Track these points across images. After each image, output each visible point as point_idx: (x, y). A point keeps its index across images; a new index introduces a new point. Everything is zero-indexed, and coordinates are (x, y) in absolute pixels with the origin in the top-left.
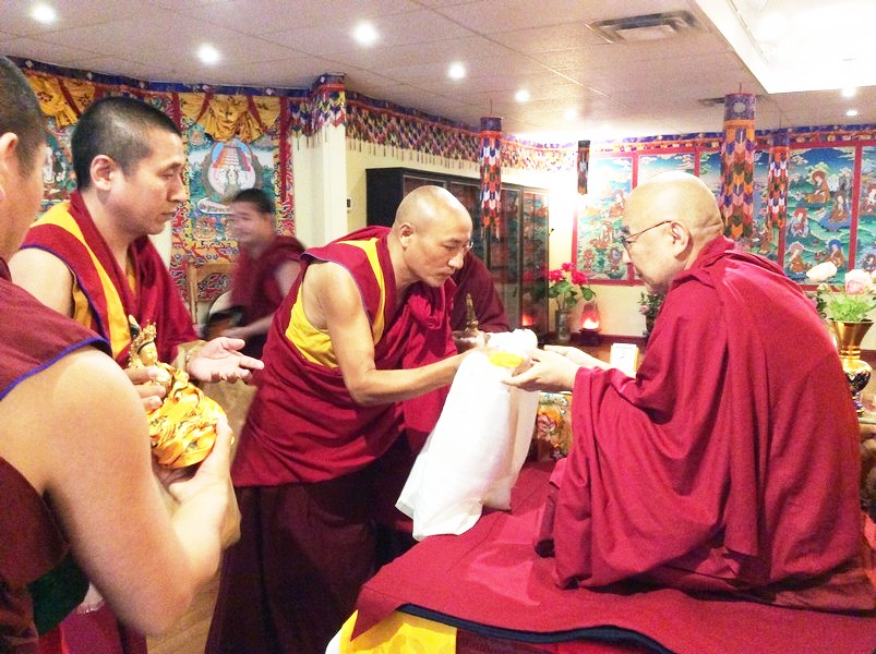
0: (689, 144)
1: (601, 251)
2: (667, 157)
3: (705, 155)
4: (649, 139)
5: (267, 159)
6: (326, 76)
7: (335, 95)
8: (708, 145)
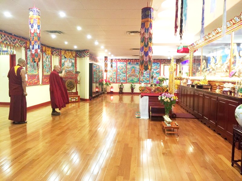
0: (125, 60)
1: (111, 78)
2: (122, 62)
3: (128, 62)
4: (119, 59)
5: (73, 61)
6: (87, 50)
7: (88, 53)
8: (128, 61)
